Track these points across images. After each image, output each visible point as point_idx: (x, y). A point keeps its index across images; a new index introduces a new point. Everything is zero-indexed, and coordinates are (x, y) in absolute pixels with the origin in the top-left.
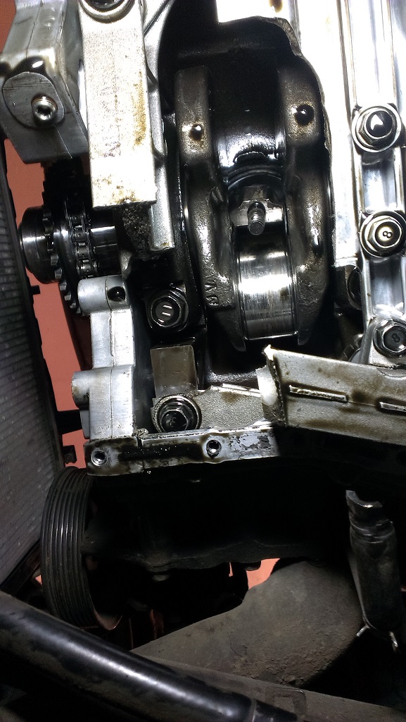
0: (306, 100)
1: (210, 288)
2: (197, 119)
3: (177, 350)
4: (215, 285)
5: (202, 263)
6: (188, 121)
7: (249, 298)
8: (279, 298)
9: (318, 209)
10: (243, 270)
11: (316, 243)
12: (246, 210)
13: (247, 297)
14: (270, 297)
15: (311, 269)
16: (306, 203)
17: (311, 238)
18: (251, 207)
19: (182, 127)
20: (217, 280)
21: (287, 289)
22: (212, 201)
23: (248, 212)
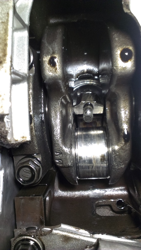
0: (128, 45)
1: (58, 155)
2: (54, 53)
3: (32, 199)
4: (61, 153)
5: (54, 139)
6: (48, 54)
7: (82, 158)
8: (99, 160)
9: (127, 113)
10: (79, 141)
11: (126, 133)
12: (83, 106)
13: (81, 158)
14: (94, 159)
15: (121, 148)
16: (120, 108)
17: (122, 130)
18: (86, 105)
19: (43, 57)
20: (62, 150)
21: (104, 155)
22: (62, 103)
23: (84, 107)
